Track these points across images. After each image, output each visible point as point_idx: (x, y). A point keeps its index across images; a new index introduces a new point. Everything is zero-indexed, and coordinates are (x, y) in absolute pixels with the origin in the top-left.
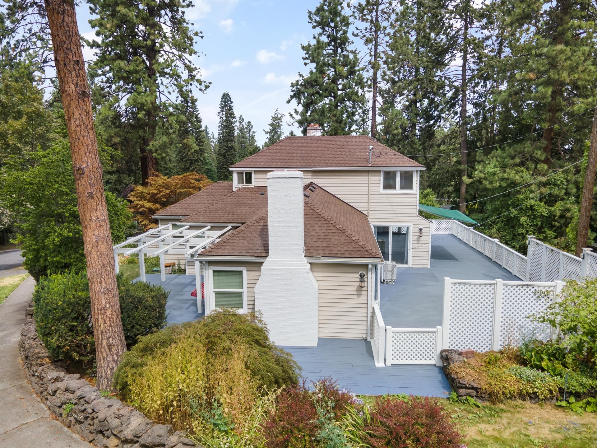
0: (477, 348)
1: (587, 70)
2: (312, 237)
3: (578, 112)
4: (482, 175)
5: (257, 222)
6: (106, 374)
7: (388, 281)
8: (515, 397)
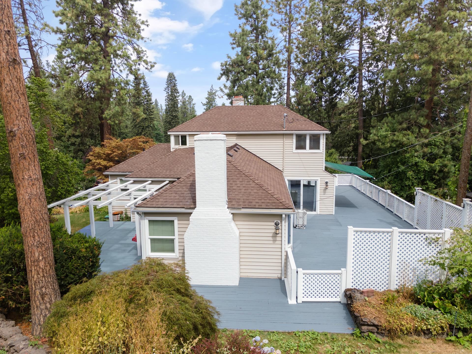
0: (376, 287)
1: (461, 52)
2: (234, 191)
3: (453, 86)
4: (376, 138)
5: (188, 178)
6: (39, 321)
7: (300, 226)
8: (411, 333)
